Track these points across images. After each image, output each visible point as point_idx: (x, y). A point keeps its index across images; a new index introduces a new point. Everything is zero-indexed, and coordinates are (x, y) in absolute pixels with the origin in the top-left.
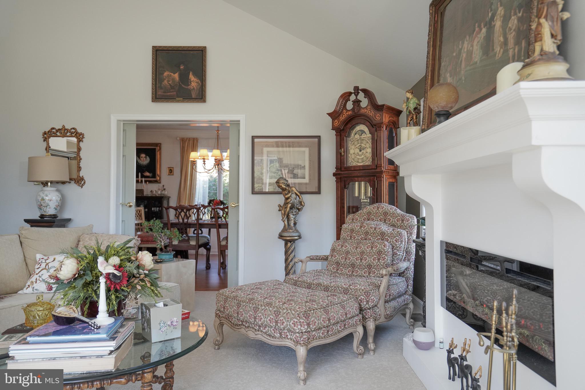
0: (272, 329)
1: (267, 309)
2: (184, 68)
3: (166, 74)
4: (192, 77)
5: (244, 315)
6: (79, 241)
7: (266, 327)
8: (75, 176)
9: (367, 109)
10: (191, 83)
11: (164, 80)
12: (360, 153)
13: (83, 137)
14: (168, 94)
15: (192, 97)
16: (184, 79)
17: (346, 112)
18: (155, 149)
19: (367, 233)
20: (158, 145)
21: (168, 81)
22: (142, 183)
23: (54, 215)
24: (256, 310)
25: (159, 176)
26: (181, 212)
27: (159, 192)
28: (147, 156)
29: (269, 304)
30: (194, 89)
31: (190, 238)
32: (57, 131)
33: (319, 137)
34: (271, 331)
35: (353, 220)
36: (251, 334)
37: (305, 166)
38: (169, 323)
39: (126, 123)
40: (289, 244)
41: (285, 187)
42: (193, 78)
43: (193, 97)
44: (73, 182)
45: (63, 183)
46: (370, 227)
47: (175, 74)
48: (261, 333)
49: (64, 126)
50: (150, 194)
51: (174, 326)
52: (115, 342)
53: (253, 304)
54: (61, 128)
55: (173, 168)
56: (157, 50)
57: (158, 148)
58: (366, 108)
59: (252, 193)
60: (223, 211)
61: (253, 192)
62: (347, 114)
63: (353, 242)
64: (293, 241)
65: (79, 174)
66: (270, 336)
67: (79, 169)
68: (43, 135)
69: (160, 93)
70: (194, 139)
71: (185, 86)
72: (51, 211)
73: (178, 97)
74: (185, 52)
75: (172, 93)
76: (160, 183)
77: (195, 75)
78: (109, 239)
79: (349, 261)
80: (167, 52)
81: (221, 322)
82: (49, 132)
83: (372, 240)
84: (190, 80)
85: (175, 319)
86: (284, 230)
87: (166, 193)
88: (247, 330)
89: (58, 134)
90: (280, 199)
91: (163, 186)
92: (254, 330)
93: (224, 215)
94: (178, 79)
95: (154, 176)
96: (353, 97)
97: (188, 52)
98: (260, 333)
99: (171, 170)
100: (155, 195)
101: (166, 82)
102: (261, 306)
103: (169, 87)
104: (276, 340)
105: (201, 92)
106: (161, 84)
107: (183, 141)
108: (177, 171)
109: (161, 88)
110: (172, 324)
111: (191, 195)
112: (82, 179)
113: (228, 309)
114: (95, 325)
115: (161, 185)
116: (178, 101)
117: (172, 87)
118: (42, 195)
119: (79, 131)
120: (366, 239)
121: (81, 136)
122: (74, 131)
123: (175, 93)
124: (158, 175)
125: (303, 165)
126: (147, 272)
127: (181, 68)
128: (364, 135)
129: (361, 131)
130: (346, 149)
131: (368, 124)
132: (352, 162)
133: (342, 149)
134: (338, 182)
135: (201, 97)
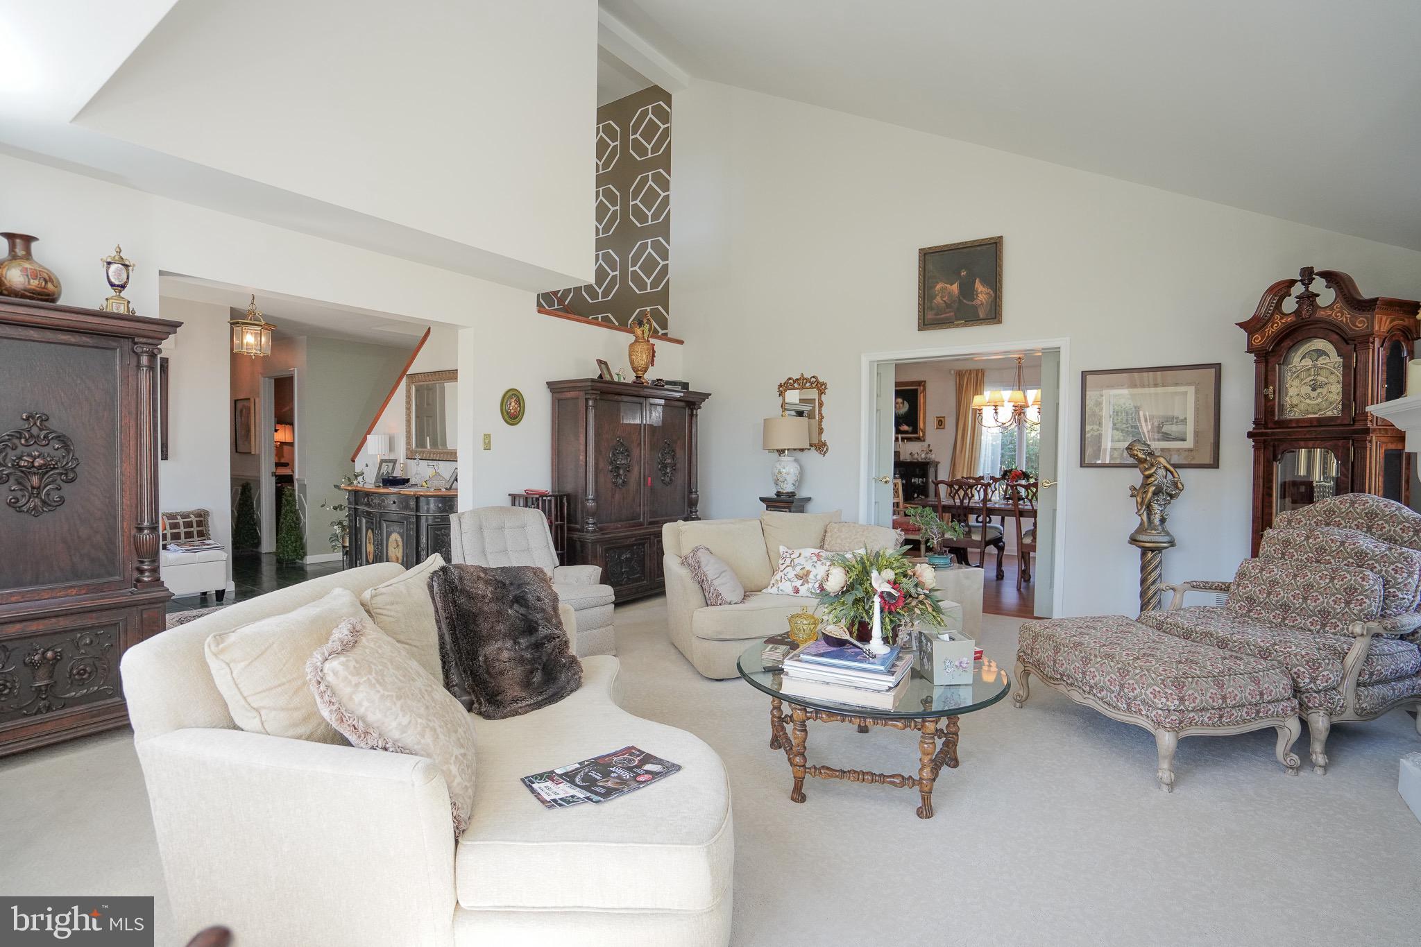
0: (1113, 695)
1: (1105, 663)
2: (967, 273)
3: (938, 287)
4: (979, 286)
5: (1065, 665)
6: (826, 532)
7: (1103, 691)
8: (815, 441)
9: (1332, 309)
10: (977, 296)
11: (937, 295)
12: (1314, 394)
13: (826, 388)
14: (942, 316)
15: (979, 317)
16: (967, 290)
17: (1282, 318)
18: (917, 390)
19: (1321, 550)
20: (921, 383)
21: (942, 297)
22: (898, 441)
23: (791, 493)
24: (1086, 661)
25: (922, 431)
26: (959, 490)
27: (923, 456)
28: (905, 402)
29: (1111, 657)
30: (982, 304)
31: (972, 529)
32: (794, 382)
33: (1217, 367)
34: (1112, 698)
35: (1290, 522)
36: (1077, 697)
37: (1186, 419)
38: (957, 663)
39: (881, 364)
40: (1150, 555)
41: (1144, 456)
42: (981, 287)
43: (981, 317)
44: (813, 448)
45: (802, 450)
46: (1331, 539)
47: (953, 286)
48: (1093, 698)
49: (802, 375)
50: (908, 459)
51: (963, 668)
52: (894, 677)
53: (1081, 652)
54: (798, 377)
55: (944, 417)
56: (925, 254)
57: (922, 388)
58: (1331, 307)
59: (1081, 466)
60: (1027, 490)
61: (1083, 464)
62: (1283, 321)
63: (1287, 564)
64: (1159, 550)
65: (821, 439)
66: (1109, 704)
67: (821, 430)
68: (779, 388)
69: (930, 315)
70: (977, 371)
71: (969, 301)
72: (788, 488)
73: (958, 319)
74: (968, 249)
75: (948, 315)
76: (924, 441)
77: (985, 282)
78: (863, 532)
79: (1276, 599)
80: (941, 253)
81: (1026, 669)
82: (785, 383)
83: (1333, 563)
84: (977, 291)
85: (965, 659)
86: (1141, 529)
87: (933, 456)
88: (1069, 689)
89: (796, 385)
90: (1135, 477)
91: (929, 445)
92: (1081, 691)
93: (1030, 497)
94: (957, 292)
95: (915, 431)
96: (1298, 289)
97: (973, 249)
98: (1091, 697)
99: (941, 421)
100: (917, 459)
101: (938, 299)
102: (1096, 656)
103: (944, 305)
104: (1119, 713)
105: (993, 308)
106: (931, 303)
107: (960, 374)
108: (950, 422)
109: (931, 308)
110: (961, 666)
111: (973, 461)
112: (824, 444)
113: (1039, 652)
114: (869, 653)
115: (925, 444)
116: (957, 326)
117: (948, 306)
118: (779, 467)
119: (821, 380)
120: (1317, 561)
121: (823, 387)
122: (813, 380)
123: (952, 314)
124: (920, 429)
125: (1181, 417)
126: (927, 592)
127: (962, 274)
128: (1323, 359)
129: (1317, 351)
130: (1279, 387)
131: (1333, 337)
132: (1293, 411)
133: (1270, 388)
134: (1258, 450)
135: (994, 315)
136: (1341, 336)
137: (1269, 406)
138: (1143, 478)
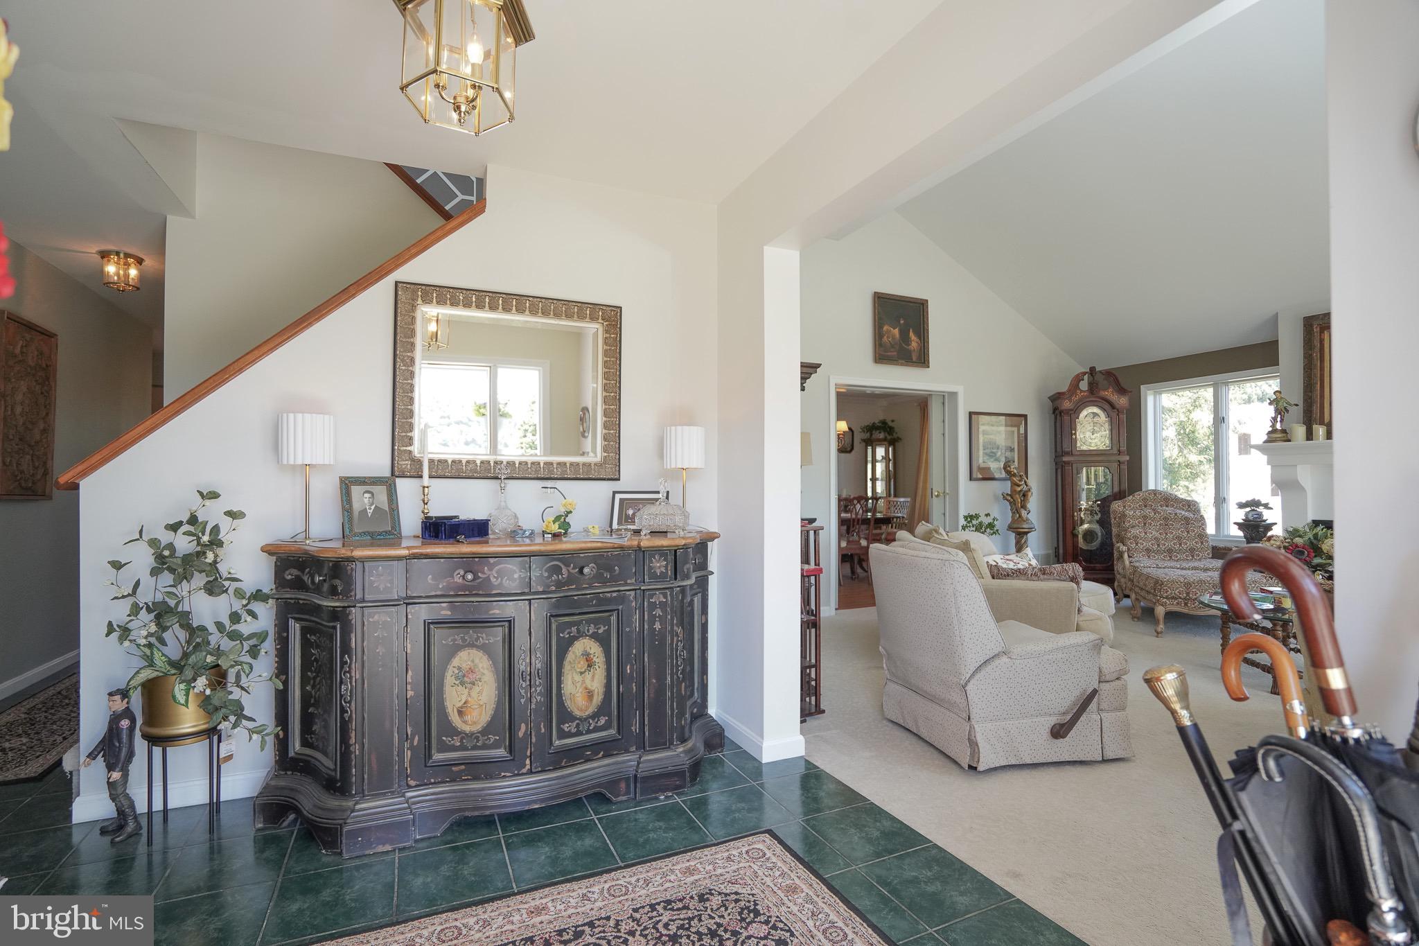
2: (904, 323)
3: (885, 328)
4: (912, 336)
9: (1108, 391)
10: (911, 342)
11: (885, 335)
12: (1094, 437)
14: (889, 354)
16: (904, 336)
17: (1080, 393)
19: (1166, 519)
21: (888, 337)
30: (914, 350)
33: (1025, 416)
37: (1014, 448)
42: (914, 336)
43: (914, 359)
47: (895, 330)
56: (876, 297)
58: (1106, 390)
59: (971, 480)
61: (972, 478)
64: (1026, 533)
69: (880, 351)
71: (905, 345)
73: (901, 359)
74: (903, 303)
75: (893, 354)
77: (915, 332)
80: (888, 300)
84: (911, 339)
86: (1013, 521)
94: (898, 336)
96: (1088, 378)
97: (906, 303)
101: (886, 339)
103: (889, 344)
105: (922, 355)
106: (881, 340)
109: (883, 346)
116: (902, 365)
117: (893, 346)
123: (895, 353)
125: (1012, 447)
127: (901, 322)
128: (1098, 418)
129: (1093, 413)
130: (1076, 432)
131: (1107, 406)
132: (1082, 446)
133: (1073, 432)
134: (1068, 468)
135: (922, 360)
136: (1112, 406)
137: (1073, 442)
138: (1011, 486)
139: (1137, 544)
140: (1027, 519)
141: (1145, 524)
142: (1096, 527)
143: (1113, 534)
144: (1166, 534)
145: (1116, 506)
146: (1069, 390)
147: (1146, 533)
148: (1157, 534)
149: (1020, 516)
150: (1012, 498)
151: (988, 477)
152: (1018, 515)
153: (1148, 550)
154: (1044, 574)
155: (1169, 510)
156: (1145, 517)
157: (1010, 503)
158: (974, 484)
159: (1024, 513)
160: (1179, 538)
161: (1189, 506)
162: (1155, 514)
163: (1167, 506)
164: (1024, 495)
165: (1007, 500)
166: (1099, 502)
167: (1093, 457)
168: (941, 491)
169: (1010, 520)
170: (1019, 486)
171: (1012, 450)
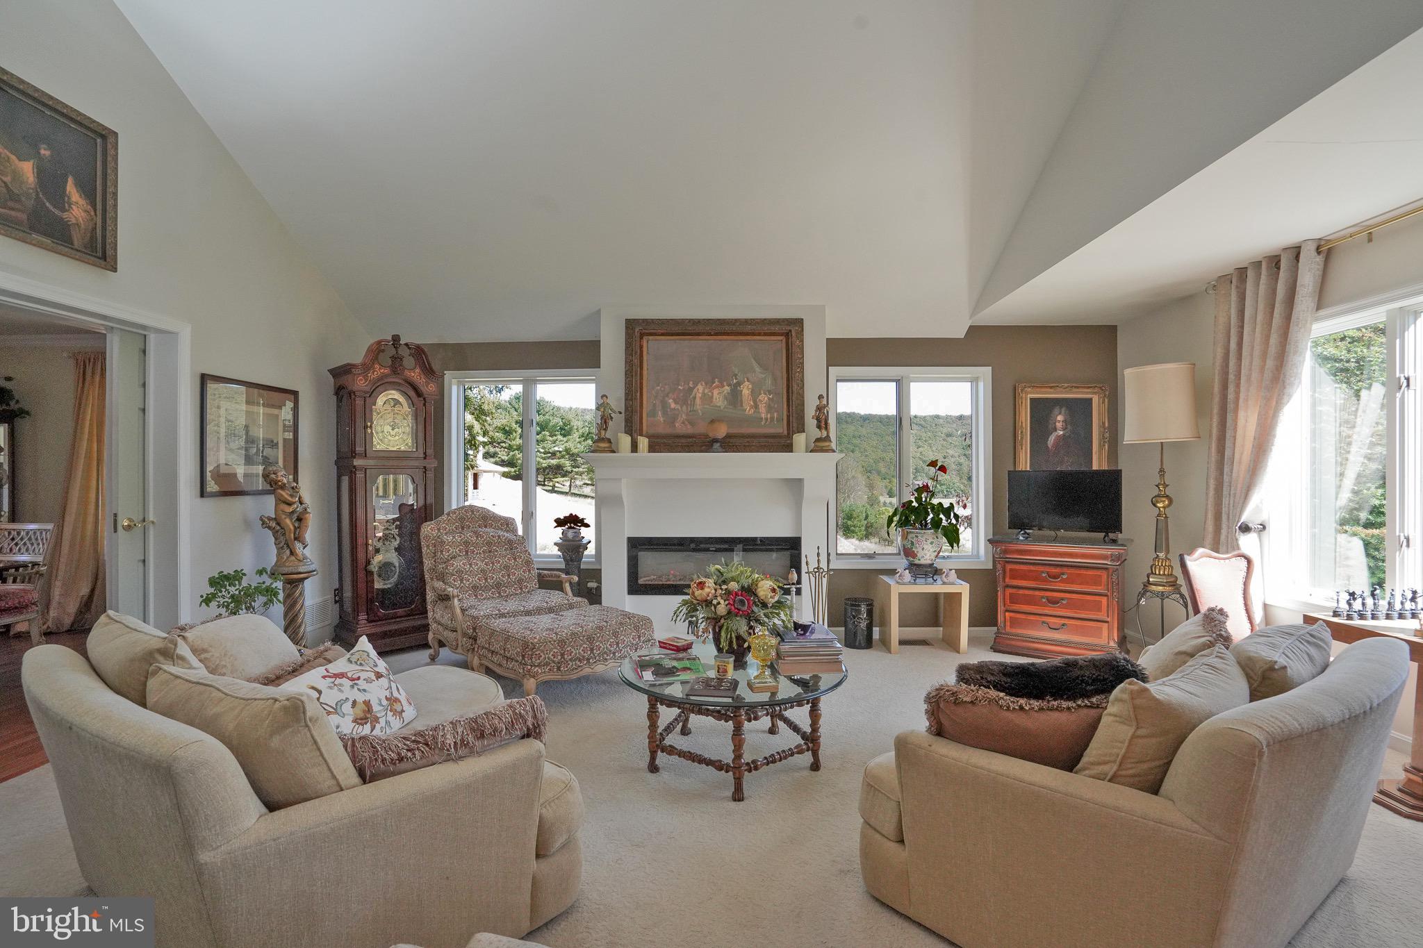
2: (53, 156)
4: (73, 192)
9: (414, 372)
10: (70, 207)
12: (393, 433)
15: (73, 244)
16: (52, 187)
17: (380, 369)
19: (489, 544)
21: (3, 174)
30: (79, 225)
33: (295, 394)
37: (278, 443)
42: (77, 195)
43: (76, 243)
47: (25, 164)
58: (413, 370)
59: (202, 495)
61: (203, 493)
62: (382, 371)
71: (55, 208)
73: (36, 231)
75: (17, 214)
77: (84, 190)
84: (69, 197)
94: (32, 179)
97: (63, 120)
105: (98, 242)
116: (45, 247)
117: (17, 197)
127: (42, 152)
128: (399, 407)
129: (394, 400)
130: (372, 423)
131: (412, 393)
132: (379, 444)
133: (369, 424)
134: (360, 475)
135: (98, 252)
136: (419, 394)
137: (367, 439)
138: (276, 505)
139: (462, 581)
140: (305, 558)
141: (467, 552)
142: (393, 558)
143: (426, 568)
144: (493, 563)
145: (428, 529)
146: (364, 364)
147: (470, 565)
148: (482, 565)
149: (292, 553)
150: (278, 524)
151: (230, 490)
152: (288, 552)
153: (475, 588)
154: (482, 736)
155: (491, 531)
156: (466, 543)
157: (275, 533)
158: (208, 502)
159: (298, 546)
160: (507, 567)
161: (507, 525)
162: (477, 537)
163: (486, 527)
164: (299, 519)
165: (269, 528)
166: (398, 523)
167: (393, 462)
168: (137, 517)
169: (275, 559)
170: (290, 504)
171: (273, 444)
